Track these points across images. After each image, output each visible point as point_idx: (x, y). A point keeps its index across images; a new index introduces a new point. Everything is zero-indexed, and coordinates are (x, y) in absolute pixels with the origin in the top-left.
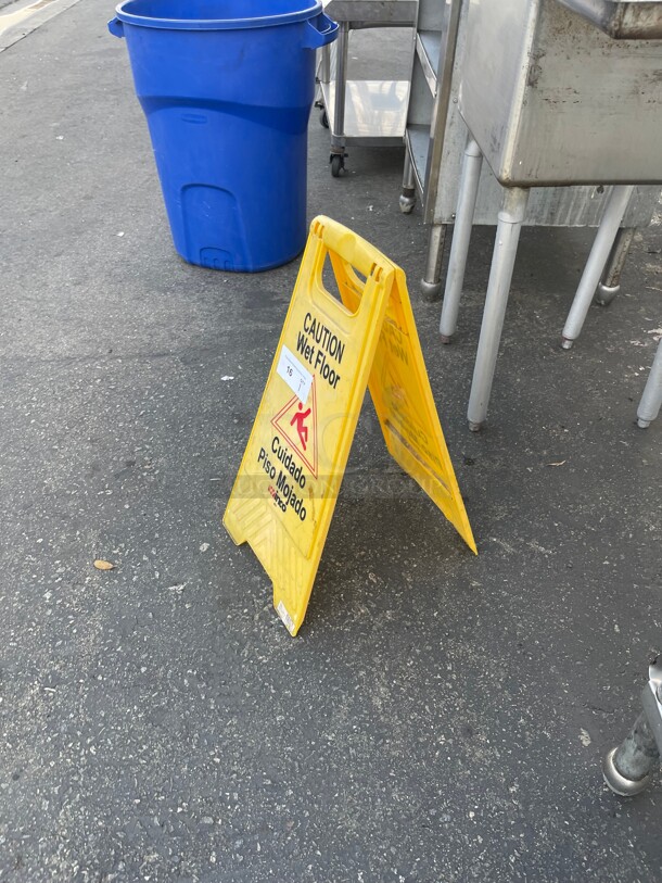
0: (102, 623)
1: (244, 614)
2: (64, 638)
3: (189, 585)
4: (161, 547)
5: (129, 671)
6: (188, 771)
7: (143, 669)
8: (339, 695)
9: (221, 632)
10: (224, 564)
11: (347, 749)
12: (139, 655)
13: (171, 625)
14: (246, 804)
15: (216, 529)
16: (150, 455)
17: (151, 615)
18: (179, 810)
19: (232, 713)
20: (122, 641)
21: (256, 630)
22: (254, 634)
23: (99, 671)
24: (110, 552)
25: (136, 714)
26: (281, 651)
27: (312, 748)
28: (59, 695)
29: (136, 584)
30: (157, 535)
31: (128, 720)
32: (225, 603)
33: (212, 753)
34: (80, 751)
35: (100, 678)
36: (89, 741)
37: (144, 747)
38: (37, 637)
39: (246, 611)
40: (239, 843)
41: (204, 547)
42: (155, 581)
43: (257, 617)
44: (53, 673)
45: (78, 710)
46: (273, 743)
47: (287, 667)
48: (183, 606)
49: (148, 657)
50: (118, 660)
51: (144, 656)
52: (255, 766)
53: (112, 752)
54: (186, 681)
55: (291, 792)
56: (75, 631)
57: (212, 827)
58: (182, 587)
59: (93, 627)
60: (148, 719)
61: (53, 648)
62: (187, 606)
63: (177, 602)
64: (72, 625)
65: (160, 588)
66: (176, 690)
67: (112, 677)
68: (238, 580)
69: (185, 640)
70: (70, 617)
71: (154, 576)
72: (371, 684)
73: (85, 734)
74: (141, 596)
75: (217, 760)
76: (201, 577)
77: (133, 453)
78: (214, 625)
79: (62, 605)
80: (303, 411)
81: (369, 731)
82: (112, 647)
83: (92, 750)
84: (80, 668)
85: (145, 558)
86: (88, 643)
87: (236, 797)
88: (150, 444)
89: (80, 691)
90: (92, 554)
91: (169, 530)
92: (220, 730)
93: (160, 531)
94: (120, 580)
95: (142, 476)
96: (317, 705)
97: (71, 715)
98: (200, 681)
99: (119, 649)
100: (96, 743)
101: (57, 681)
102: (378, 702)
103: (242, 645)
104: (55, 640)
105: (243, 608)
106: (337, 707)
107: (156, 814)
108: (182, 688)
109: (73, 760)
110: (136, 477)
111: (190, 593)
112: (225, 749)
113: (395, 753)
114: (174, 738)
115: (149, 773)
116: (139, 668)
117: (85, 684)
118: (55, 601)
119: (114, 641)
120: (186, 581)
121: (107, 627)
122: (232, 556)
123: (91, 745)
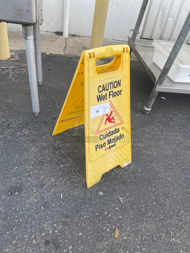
0: (142, 224)
1: (126, 177)
2: (153, 238)
3: (119, 196)
4: (103, 210)
5: (156, 208)
6: (176, 184)
7: (154, 203)
8: (144, 153)
9: (135, 182)
10: (107, 185)
11: (156, 152)
12: (150, 206)
13: (136, 198)
14: (176, 171)
15: (91, 191)
16: (41, 233)
17: (134, 206)
18: (185, 185)
19: (158, 176)
20: (147, 214)
21: (131, 173)
22: (133, 173)
23: (160, 218)
24: (109, 233)
25: (168, 202)
26: (136, 166)
27: (159, 158)
28: (172, 230)
29: (123, 216)
30: (97, 214)
31: (170, 204)
32: (123, 183)
33: (169, 180)
34: (184, 215)
35: (162, 217)
36: (180, 214)
37: (175, 197)
38: (155, 249)
39: (125, 176)
40: (184, 172)
41: (101, 193)
42: (120, 209)
43: (127, 173)
44: (166, 235)
45: (174, 221)
46: (161, 166)
47: (140, 164)
48: (128, 196)
49: (150, 203)
50: (154, 213)
51: (150, 204)
52: (168, 170)
53: (180, 206)
54: (153, 190)
55: (170, 162)
56: (149, 234)
57: (184, 177)
58: (121, 198)
59: (145, 227)
60: (168, 198)
61: (157, 240)
62: (128, 194)
63: (127, 198)
64: (147, 236)
65: (122, 206)
66: (157, 192)
67: (160, 213)
68: (114, 180)
69: (140, 193)
70: (143, 238)
71: (118, 209)
72: (139, 146)
73: (179, 216)
74: (127, 212)
75: (170, 178)
76: (115, 192)
77: (38, 244)
78: (133, 184)
79: (139, 245)
80: (109, 115)
81: (150, 147)
82: (150, 217)
83: (182, 212)
84: (161, 226)
85: (110, 215)
86: (152, 227)
87: (176, 173)
88: (30, 236)
89: (168, 222)
90: (111, 242)
91: (94, 209)
92: (163, 179)
93: (95, 213)
94: (123, 223)
95: (58, 232)
96: (148, 158)
97: (176, 222)
98: (152, 186)
99: (150, 214)
100: (180, 211)
101: (168, 233)
102: (143, 146)
103: (137, 176)
104: (154, 241)
105: (125, 177)
106: (147, 153)
107: (188, 190)
108: (156, 190)
109: (187, 217)
110: (59, 235)
111: (123, 194)
112: (167, 177)
113: (153, 143)
114: (170, 190)
115: (181, 194)
116: (154, 205)
117: (165, 222)
118: (138, 249)
119: (148, 217)
120: (117, 197)
121: (143, 221)
122: (104, 183)
123: (181, 213)
